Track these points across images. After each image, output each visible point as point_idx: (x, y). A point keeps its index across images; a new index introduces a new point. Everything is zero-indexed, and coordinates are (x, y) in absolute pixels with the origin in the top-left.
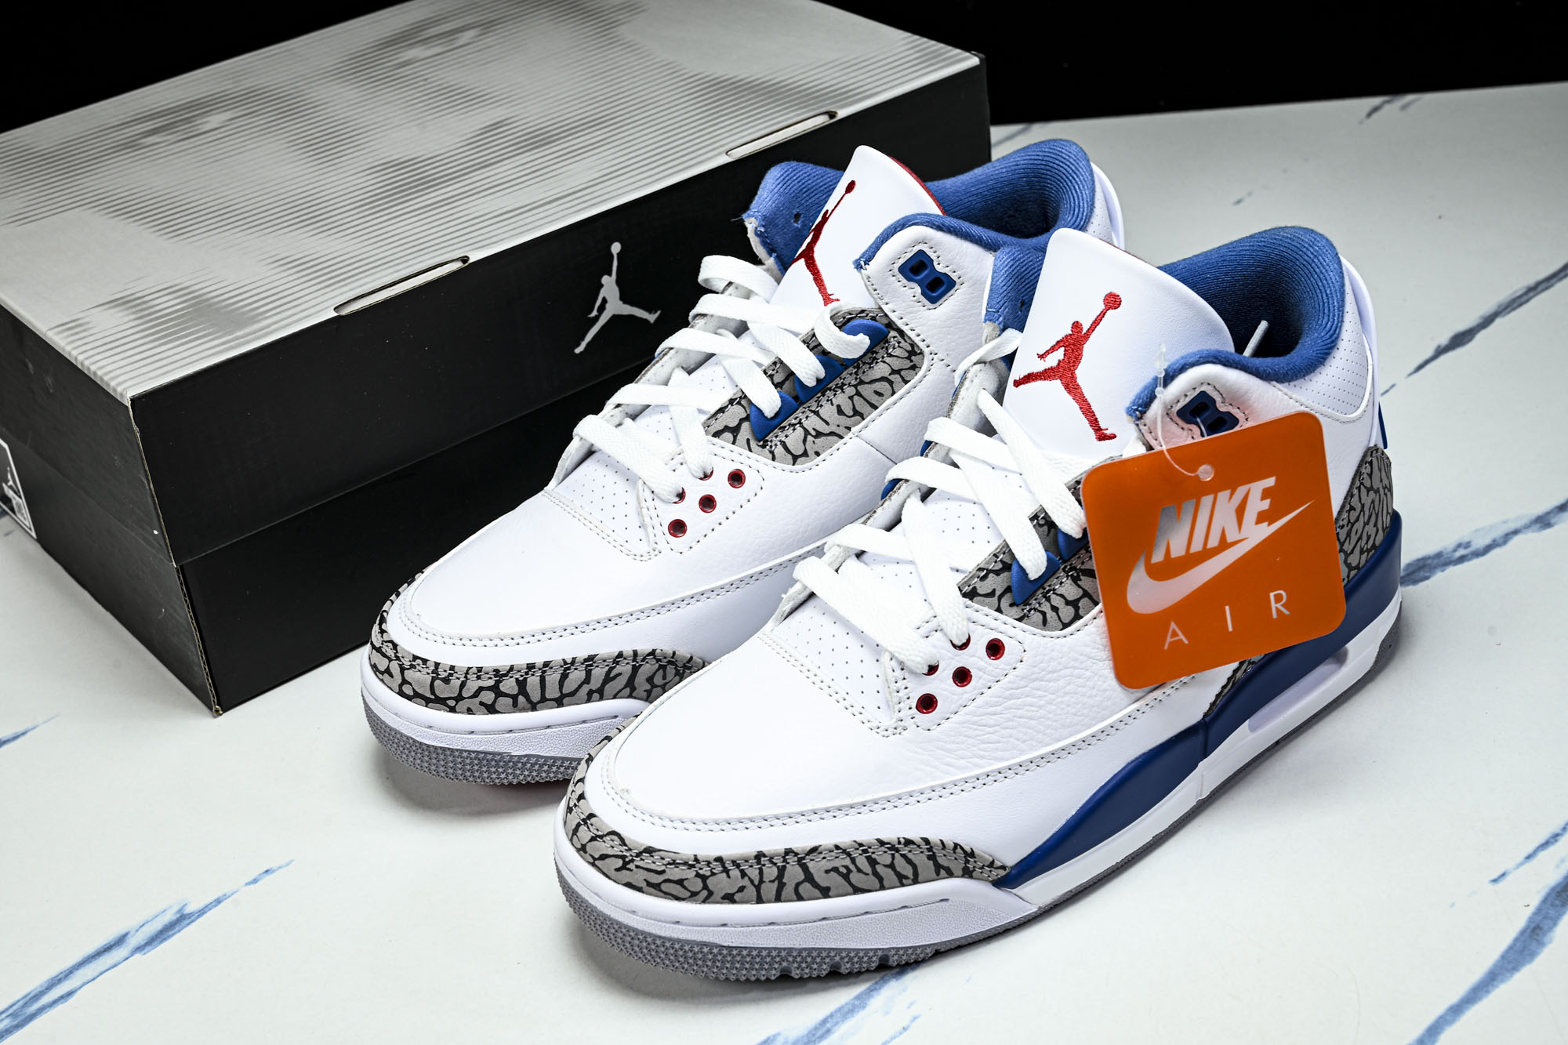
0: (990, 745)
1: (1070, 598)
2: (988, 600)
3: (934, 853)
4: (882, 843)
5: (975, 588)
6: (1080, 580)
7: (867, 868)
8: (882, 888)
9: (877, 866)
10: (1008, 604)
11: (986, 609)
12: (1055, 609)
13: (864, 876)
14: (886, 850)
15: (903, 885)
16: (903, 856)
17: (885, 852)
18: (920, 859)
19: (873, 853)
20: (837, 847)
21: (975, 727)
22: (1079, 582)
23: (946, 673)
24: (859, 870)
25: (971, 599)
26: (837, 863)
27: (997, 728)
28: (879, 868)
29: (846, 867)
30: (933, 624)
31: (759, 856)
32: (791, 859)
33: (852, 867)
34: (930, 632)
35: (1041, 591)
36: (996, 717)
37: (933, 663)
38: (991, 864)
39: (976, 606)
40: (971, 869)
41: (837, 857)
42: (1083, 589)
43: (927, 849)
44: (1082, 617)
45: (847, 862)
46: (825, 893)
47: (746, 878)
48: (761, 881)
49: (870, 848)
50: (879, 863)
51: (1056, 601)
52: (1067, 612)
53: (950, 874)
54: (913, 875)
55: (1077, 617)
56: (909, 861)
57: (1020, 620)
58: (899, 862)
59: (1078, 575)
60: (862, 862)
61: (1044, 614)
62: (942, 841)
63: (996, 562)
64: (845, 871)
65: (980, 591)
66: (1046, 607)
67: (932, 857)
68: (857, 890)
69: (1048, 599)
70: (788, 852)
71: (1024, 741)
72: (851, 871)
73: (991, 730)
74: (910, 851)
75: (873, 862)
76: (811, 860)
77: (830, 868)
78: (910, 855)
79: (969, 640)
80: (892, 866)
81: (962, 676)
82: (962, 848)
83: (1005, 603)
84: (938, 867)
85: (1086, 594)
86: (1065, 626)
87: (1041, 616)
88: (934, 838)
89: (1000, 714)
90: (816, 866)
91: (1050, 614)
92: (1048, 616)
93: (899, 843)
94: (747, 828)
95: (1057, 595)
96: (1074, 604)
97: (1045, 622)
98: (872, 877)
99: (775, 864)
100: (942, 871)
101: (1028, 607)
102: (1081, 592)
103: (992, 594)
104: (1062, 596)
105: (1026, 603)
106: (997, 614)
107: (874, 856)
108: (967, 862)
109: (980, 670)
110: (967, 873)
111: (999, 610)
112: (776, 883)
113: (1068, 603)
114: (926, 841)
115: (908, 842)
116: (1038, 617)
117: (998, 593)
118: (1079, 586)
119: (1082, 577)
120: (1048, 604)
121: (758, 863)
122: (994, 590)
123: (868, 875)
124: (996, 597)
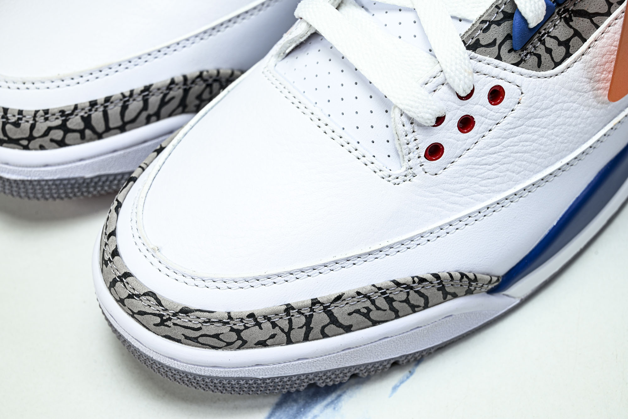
0: (490, 180)
1: (562, 39)
2: (488, 49)
3: (443, 285)
4: (398, 284)
5: (478, 40)
6: (572, 21)
7: (385, 305)
8: (397, 317)
9: (394, 303)
10: (507, 51)
11: (488, 59)
12: (549, 51)
13: (382, 312)
14: (402, 289)
15: (414, 312)
16: (416, 292)
17: (401, 291)
18: (431, 292)
19: (390, 293)
20: (359, 293)
21: (477, 167)
22: (571, 23)
23: (452, 122)
24: (378, 308)
25: (474, 50)
26: (359, 306)
27: (496, 165)
29: (367, 308)
30: (440, 79)
31: (289, 308)
32: (318, 308)
33: (372, 307)
34: (437, 86)
35: (538, 35)
36: (495, 155)
37: (440, 115)
38: (490, 282)
39: (480, 57)
40: (473, 289)
41: (358, 302)
42: (574, 29)
43: (438, 282)
44: (571, 55)
45: (368, 304)
46: (348, 329)
47: (277, 328)
48: (291, 328)
49: (388, 289)
50: (395, 301)
51: (550, 43)
52: (559, 51)
53: (455, 296)
54: (424, 303)
55: (568, 55)
56: (422, 295)
57: (517, 64)
58: (413, 297)
59: (570, 17)
60: (381, 302)
61: (539, 56)
62: (450, 274)
63: (497, 13)
64: (365, 311)
65: (482, 42)
66: (541, 50)
67: (441, 288)
68: (375, 323)
69: (543, 42)
70: (315, 302)
71: (519, 173)
72: (371, 310)
73: (491, 167)
74: (423, 287)
75: (390, 300)
76: (336, 306)
77: (352, 311)
78: (423, 291)
79: (472, 91)
80: (407, 301)
81: (466, 124)
82: (467, 277)
83: (504, 49)
85: (577, 33)
86: (557, 64)
87: (536, 59)
89: (499, 152)
90: (339, 312)
91: (545, 57)
92: (543, 58)
93: (414, 282)
94: (275, 283)
95: (551, 37)
96: (566, 44)
97: (539, 64)
98: (388, 312)
99: (303, 314)
100: (447, 295)
101: (525, 53)
102: (572, 32)
103: (493, 44)
104: (555, 38)
105: (523, 48)
106: (497, 62)
107: (391, 296)
108: (470, 285)
109: (482, 116)
110: (469, 293)
111: (499, 58)
112: (304, 328)
113: (560, 43)
114: (437, 276)
115: (422, 280)
116: (533, 60)
117: (498, 42)
118: (571, 27)
119: (574, 18)
120: (543, 47)
121: (287, 315)
122: (495, 40)
123: (385, 310)
124: (497, 47)
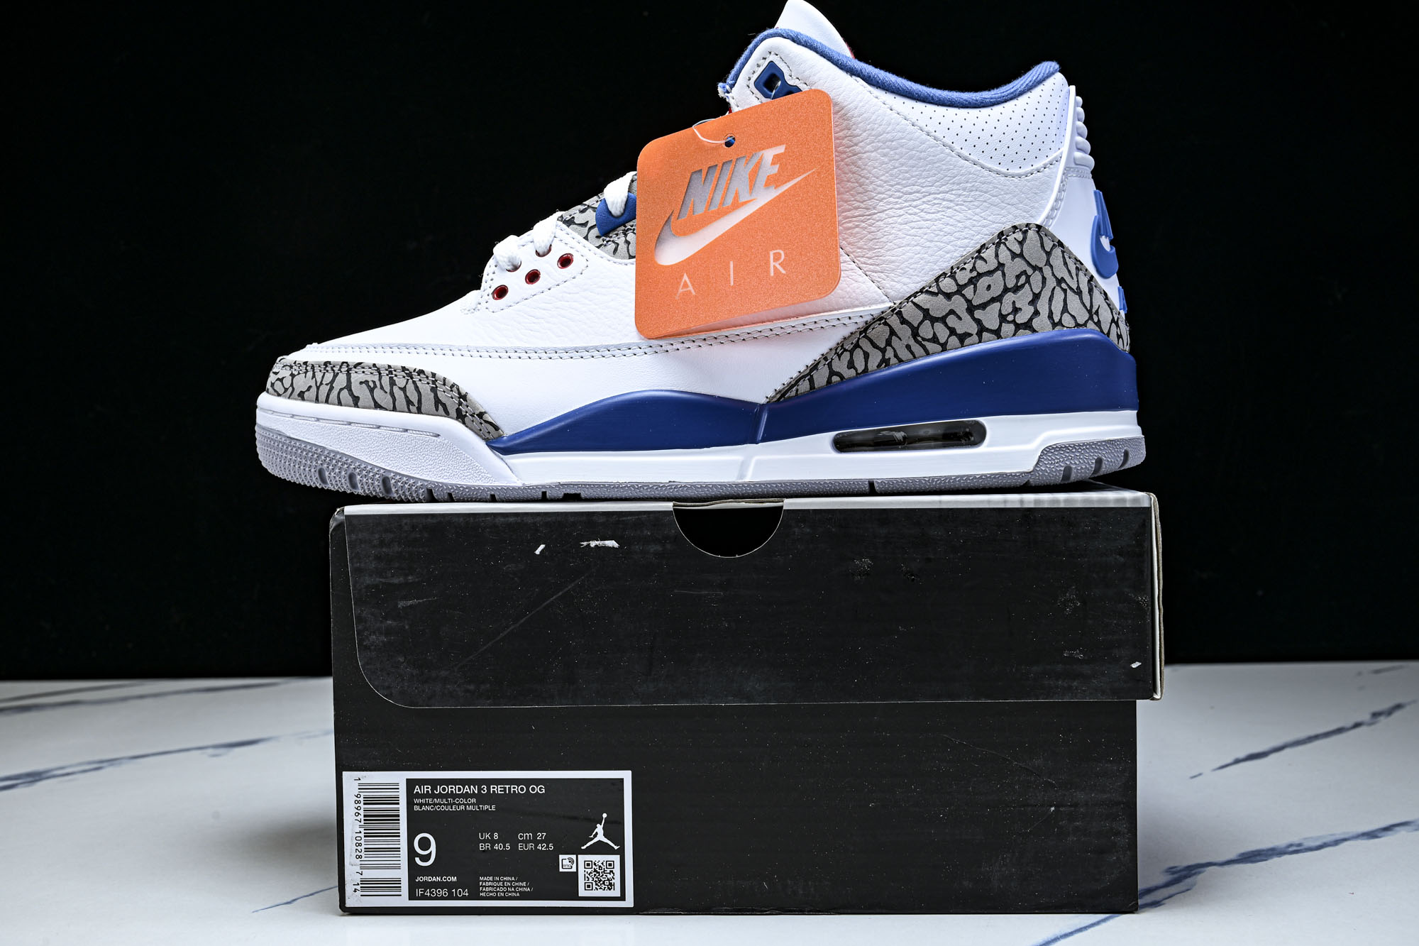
2: (579, 228)
3: (437, 387)
4: (404, 369)
5: (574, 218)
7: (387, 389)
8: (394, 409)
9: (394, 387)
10: (596, 235)
11: (575, 235)
12: (627, 243)
13: (384, 393)
14: (405, 375)
15: (410, 411)
16: (414, 382)
17: (404, 377)
18: (425, 388)
19: (396, 376)
20: (374, 365)
21: (525, 316)
23: (523, 272)
24: (382, 388)
25: (568, 226)
26: (369, 378)
27: (542, 320)
28: (396, 389)
29: (374, 382)
31: (326, 364)
32: (344, 369)
33: (378, 383)
35: (623, 228)
36: (544, 312)
37: (517, 262)
38: (481, 415)
39: (567, 229)
40: (464, 413)
41: (371, 373)
43: (433, 381)
45: (376, 378)
46: (356, 402)
47: (314, 380)
48: (321, 384)
49: (395, 371)
50: (396, 385)
51: (631, 237)
53: (447, 414)
54: (418, 403)
56: (417, 388)
57: (598, 247)
58: (410, 387)
60: (386, 380)
61: (617, 245)
62: (445, 379)
64: (372, 386)
65: (576, 221)
66: (621, 241)
67: (434, 390)
68: (377, 406)
69: (626, 235)
71: (558, 336)
72: (376, 387)
73: (536, 321)
74: (420, 380)
75: (392, 383)
76: (356, 372)
77: (363, 381)
78: (419, 384)
79: (550, 250)
80: (404, 389)
81: (533, 277)
82: (458, 389)
83: (595, 231)
84: (438, 402)
86: (631, 258)
87: (614, 247)
88: (441, 374)
90: (356, 377)
91: (622, 246)
92: (620, 248)
97: (616, 250)
98: (389, 397)
99: (334, 371)
100: (440, 407)
101: (608, 239)
103: (584, 224)
105: (607, 236)
106: (579, 237)
107: (395, 378)
108: (460, 404)
109: (548, 274)
110: (460, 417)
111: (586, 238)
114: (434, 375)
115: (421, 372)
116: (611, 246)
117: (589, 225)
120: (624, 239)
121: (325, 369)
122: (588, 222)
123: (386, 392)
124: (587, 228)
